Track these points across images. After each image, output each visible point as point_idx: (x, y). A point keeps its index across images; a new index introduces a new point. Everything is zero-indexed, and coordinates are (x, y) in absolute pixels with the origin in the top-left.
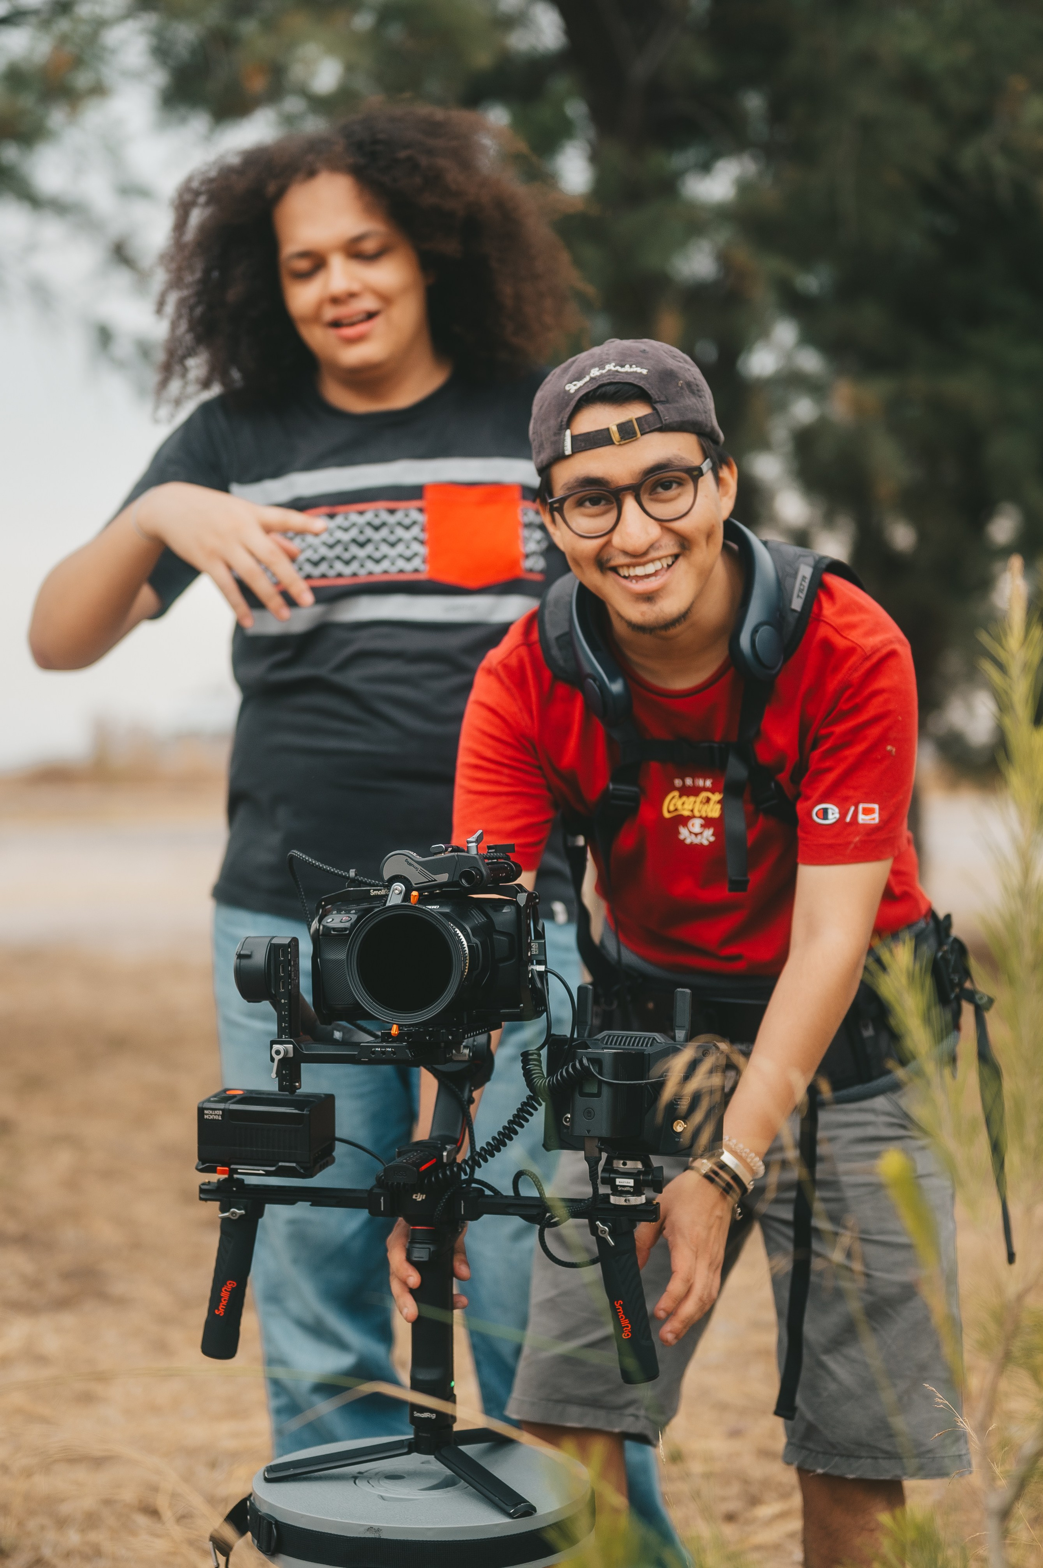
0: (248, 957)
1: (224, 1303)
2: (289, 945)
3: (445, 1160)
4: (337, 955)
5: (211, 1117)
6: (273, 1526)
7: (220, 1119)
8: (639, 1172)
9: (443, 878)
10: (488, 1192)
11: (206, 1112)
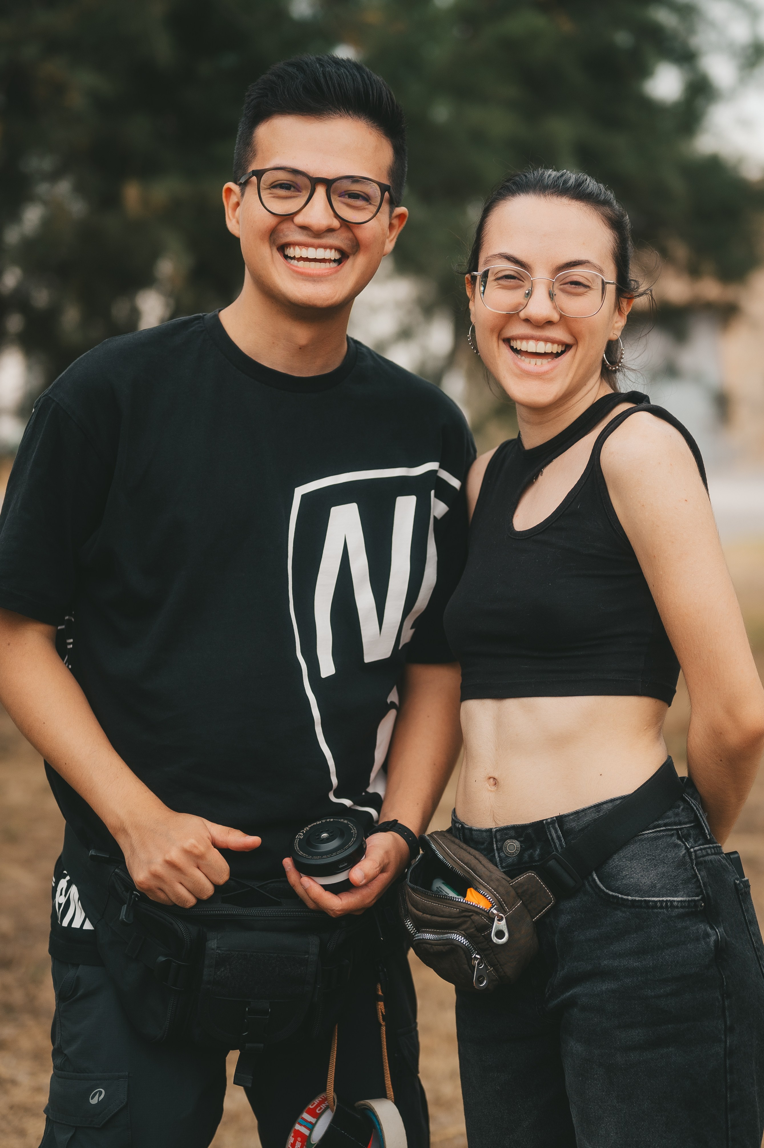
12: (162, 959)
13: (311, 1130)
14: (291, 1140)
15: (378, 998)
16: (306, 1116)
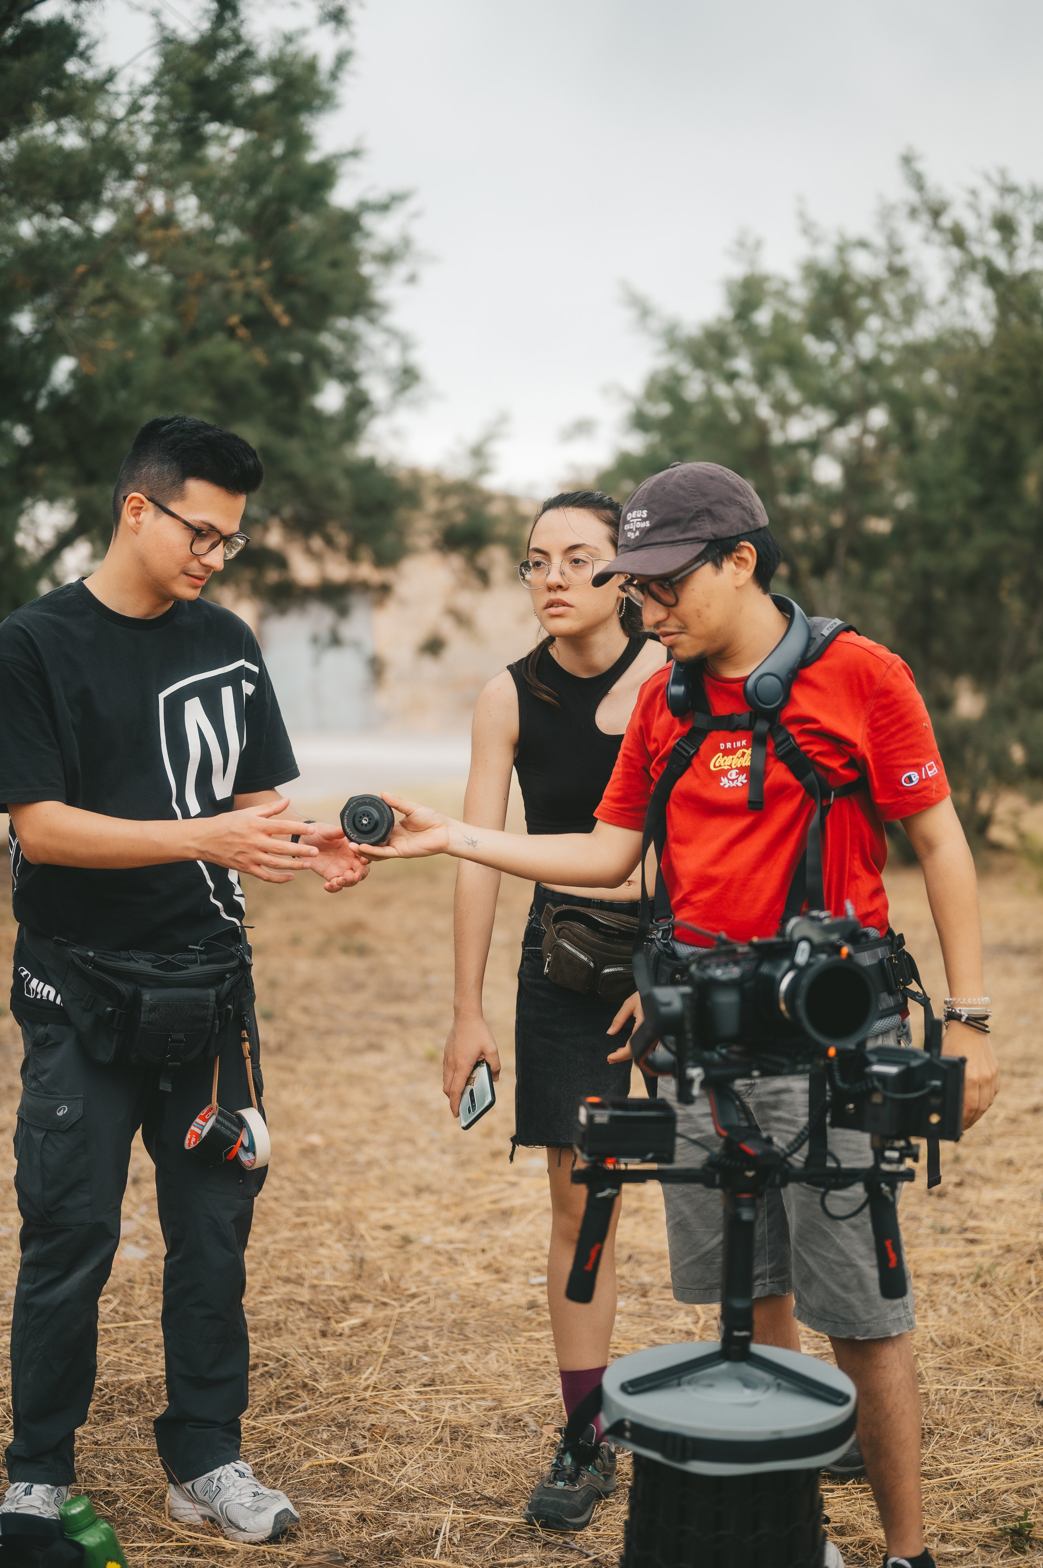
1: (592, 1260)
5: (600, 1121)
8: (903, 1148)
12: (109, 1009)
13: (202, 1130)
14: (188, 1136)
15: (244, 1040)
16: (198, 1120)
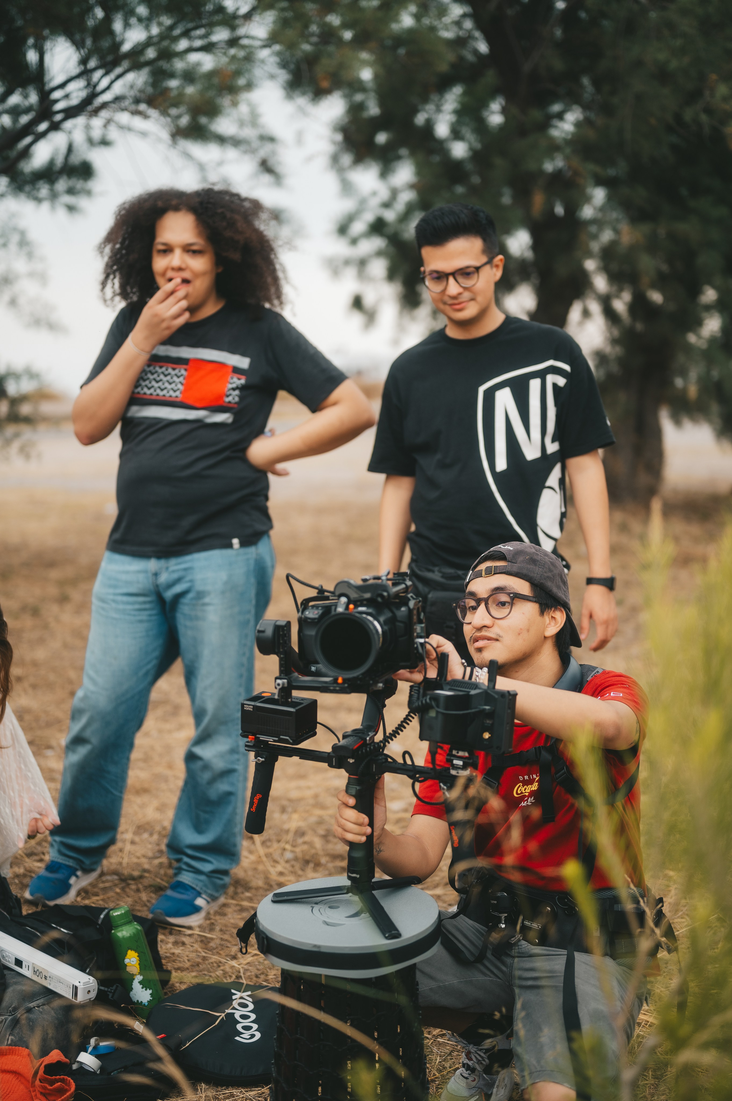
0: (263, 632)
1: (255, 805)
2: (285, 626)
3: (368, 742)
4: (311, 632)
5: (248, 709)
6: (265, 940)
7: (252, 710)
8: (466, 758)
9: (368, 595)
10: (389, 760)
11: (245, 706)
